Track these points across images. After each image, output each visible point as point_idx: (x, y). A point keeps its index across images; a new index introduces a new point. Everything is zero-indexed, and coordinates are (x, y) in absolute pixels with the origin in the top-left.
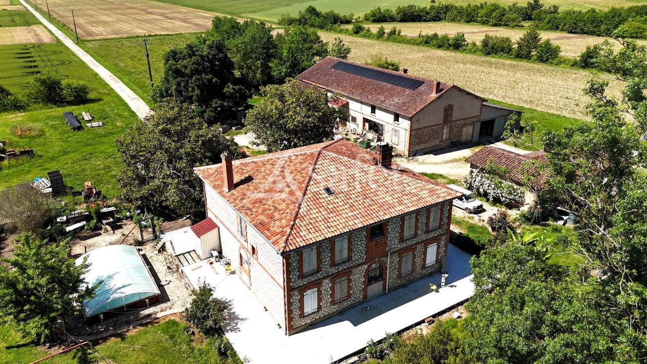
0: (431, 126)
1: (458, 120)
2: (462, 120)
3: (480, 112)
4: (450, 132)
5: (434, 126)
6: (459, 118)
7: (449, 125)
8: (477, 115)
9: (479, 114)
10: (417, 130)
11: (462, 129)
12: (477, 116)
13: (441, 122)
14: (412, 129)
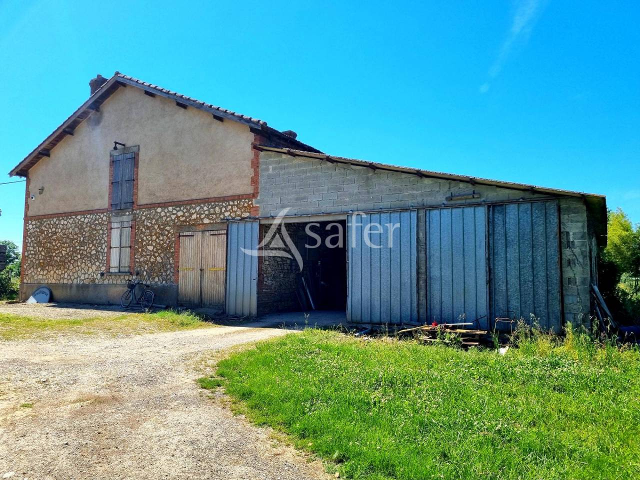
0: (76, 213)
1: (159, 205)
2: (178, 204)
3: (255, 181)
4: (135, 245)
5: (83, 213)
6: (163, 197)
7: (127, 218)
8: (240, 191)
9: (250, 190)
10: (40, 218)
11: (177, 242)
12: (239, 197)
13: (104, 202)
14: (30, 214)
